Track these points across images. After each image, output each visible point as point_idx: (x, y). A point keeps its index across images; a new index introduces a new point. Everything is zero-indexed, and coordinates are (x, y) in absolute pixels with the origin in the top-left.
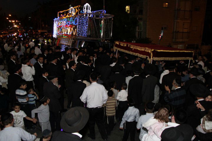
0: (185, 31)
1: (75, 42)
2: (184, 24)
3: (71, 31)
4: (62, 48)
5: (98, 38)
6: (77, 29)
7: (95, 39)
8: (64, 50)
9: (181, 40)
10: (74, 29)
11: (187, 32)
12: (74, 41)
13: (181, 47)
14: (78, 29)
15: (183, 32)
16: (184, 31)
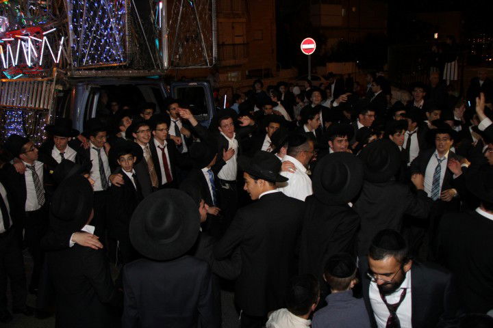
0: (238, 40)
1: (67, 92)
2: (233, 28)
3: (38, 49)
4: (10, 124)
5: (153, 69)
6: (66, 35)
7: (142, 73)
8: (18, 130)
9: (232, 62)
10: (54, 39)
11: (244, 44)
12: (60, 88)
13: (234, 77)
14: (72, 36)
15: (234, 45)
16: (237, 42)
